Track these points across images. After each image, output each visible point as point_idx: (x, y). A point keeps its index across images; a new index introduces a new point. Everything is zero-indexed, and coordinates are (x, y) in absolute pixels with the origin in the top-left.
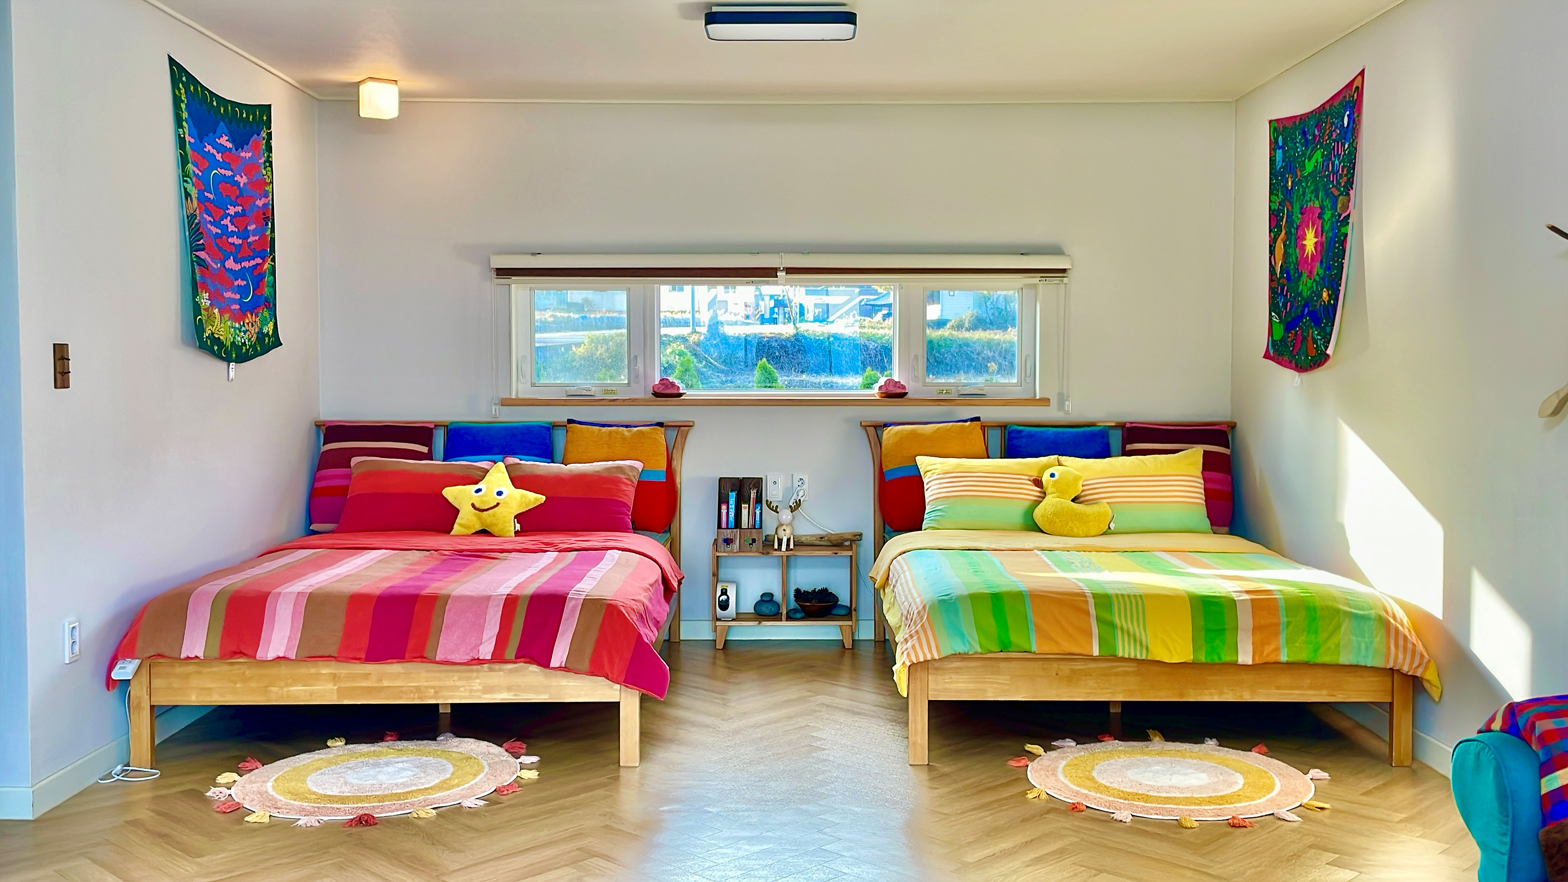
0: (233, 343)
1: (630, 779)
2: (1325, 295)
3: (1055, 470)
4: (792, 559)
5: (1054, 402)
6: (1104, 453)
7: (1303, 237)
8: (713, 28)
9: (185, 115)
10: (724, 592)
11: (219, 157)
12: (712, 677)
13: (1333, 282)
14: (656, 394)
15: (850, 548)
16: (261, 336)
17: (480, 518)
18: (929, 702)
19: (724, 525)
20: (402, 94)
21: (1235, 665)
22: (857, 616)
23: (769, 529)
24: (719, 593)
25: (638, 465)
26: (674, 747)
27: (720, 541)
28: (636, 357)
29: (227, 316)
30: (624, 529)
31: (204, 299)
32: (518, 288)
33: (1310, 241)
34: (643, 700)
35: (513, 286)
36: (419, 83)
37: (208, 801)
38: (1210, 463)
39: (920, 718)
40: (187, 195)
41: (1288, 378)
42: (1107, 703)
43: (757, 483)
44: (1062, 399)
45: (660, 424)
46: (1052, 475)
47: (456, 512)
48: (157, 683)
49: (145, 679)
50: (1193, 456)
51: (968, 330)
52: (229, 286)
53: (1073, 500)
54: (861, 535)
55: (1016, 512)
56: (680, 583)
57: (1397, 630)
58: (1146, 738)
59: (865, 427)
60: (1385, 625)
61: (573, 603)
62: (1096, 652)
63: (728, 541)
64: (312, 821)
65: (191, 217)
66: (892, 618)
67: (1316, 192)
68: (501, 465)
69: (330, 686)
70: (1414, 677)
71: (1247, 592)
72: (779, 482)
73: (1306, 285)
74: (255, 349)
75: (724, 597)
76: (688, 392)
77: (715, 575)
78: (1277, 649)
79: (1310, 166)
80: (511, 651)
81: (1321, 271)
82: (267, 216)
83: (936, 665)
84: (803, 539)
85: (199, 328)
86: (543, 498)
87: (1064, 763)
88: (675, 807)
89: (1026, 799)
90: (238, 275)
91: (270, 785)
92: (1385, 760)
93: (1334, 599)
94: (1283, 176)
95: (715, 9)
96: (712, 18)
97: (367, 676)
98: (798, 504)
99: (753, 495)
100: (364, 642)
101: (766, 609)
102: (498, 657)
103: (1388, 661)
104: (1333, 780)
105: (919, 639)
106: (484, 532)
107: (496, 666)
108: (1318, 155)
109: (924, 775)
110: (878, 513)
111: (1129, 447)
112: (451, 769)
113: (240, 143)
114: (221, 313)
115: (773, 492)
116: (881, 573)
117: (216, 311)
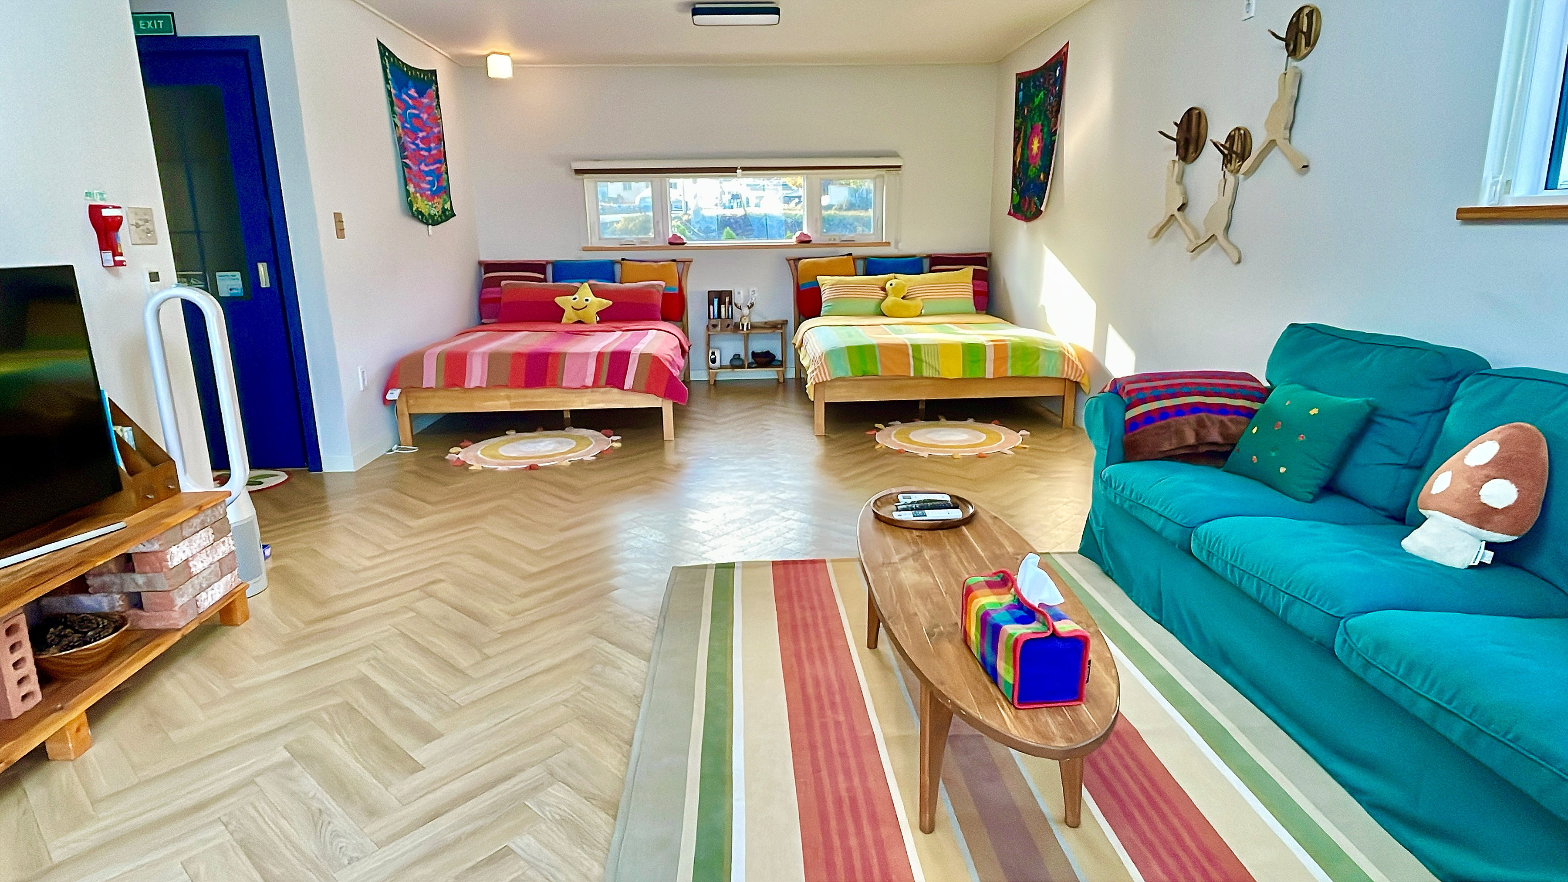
0: (429, 214)
1: (669, 447)
2: (1042, 176)
3: (894, 281)
4: (750, 335)
5: (893, 244)
6: (920, 272)
7: (1032, 143)
8: (697, 18)
9: (390, 76)
10: (713, 353)
11: (410, 102)
12: (709, 397)
13: (1046, 168)
14: (671, 243)
15: (781, 328)
16: (444, 210)
17: (576, 314)
18: (825, 403)
19: (712, 317)
20: (514, 62)
21: (984, 379)
22: (786, 365)
23: (737, 319)
24: (710, 354)
25: (663, 284)
26: (693, 431)
27: (710, 326)
28: (658, 222)
29: (424, 198)
30: (656, 319)
31: (411, 188)
32: (588, 181)
33: (1035, 146)
34: (674, 403)
35: (585, 180)
36: (523, 55)
37: (447, 461)
38: (977, 275)
39: (820, 412)
40: (396, 125)
41: (1021, 226)
42: (918, 401)
43: (730, 293)
44: (897, 243)
45: (674, 261)
46: (891, 285)
47: (563, 311)
48: (411, 402)
49: (404, 399)
50: (968, 271)
51: (845, 210)
52: (424, 181)
53: (902, 298)
54: (787, 321)
55: (871, 306)
56: (689, 347)
57: (1069, 358)
58: (938, 420)
59: (788, 260)
60: (1063, 355)
61: (634, 356)
62: (912, 375)
63: (715, 326)
64: (505, 468)
65: (400, 138)
66: (805, 363)
67: (1040, 116)
68: (586, 284)
69: (507, 402)
70: (1077, 383)
71: (992, 341)
72: (742, 293)
73: (1032, 171)
74: (441, 219)
75: (713, 357)
76: (688, 242)
77: (708, 344)
78: (1006, 370)
79: (1037, 101)
80: (603, 381)
81: (1040, 164)
82: (440, 139)
83: (828, 384)
84: (756, 325)
85: (411, 205)
86: (611, 303)
87: (894, 432)
88: (694, 457)
89: (876, 450)
90: (429, 173)
91: (479, 452)
92: (1060, 426)
93: (1037, 343)
94: (1022, 107)
95: (697, 6)
96: (696, 12)
97: (525, 396)
98: (752, 305)
99: (727, 300)
100: (523, 378)
101: (737, 363)
102: (596, 384)
103: (1063, 374)
104: (1031, 435)
105: (820, 371)
106: (580, 322)
107: (596, 389)
108: (1042, 94)
109: (823, 440)
110: (796, 307)
111: (933, 268)
112: (575, 443)
113: (421, 94)
114: (421, 195)
115: (738, 299)
116: (798, 340)
117: (418, 195)
